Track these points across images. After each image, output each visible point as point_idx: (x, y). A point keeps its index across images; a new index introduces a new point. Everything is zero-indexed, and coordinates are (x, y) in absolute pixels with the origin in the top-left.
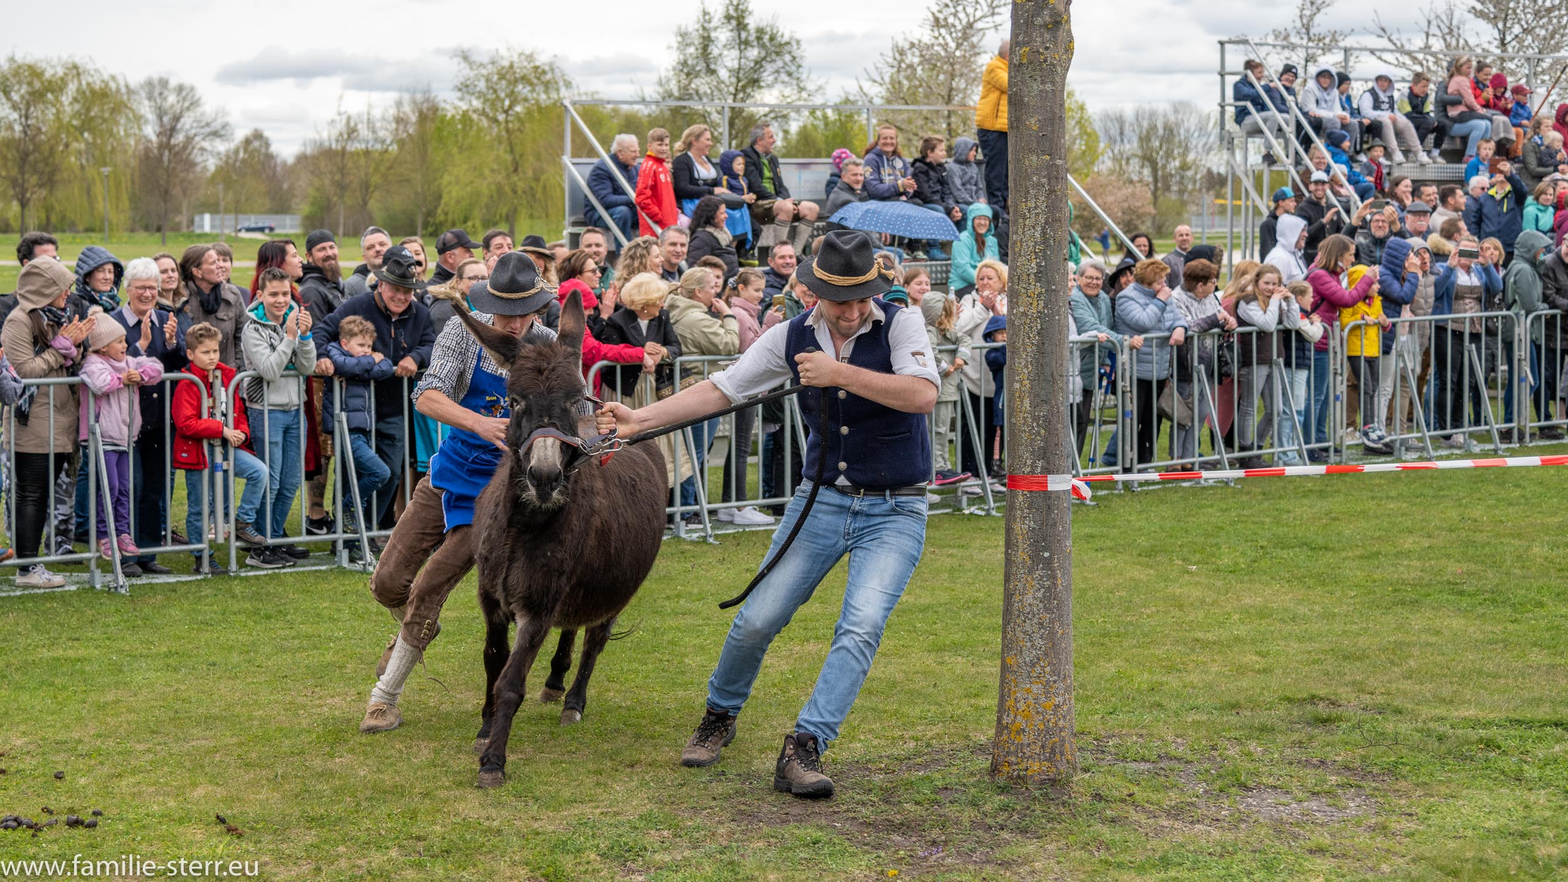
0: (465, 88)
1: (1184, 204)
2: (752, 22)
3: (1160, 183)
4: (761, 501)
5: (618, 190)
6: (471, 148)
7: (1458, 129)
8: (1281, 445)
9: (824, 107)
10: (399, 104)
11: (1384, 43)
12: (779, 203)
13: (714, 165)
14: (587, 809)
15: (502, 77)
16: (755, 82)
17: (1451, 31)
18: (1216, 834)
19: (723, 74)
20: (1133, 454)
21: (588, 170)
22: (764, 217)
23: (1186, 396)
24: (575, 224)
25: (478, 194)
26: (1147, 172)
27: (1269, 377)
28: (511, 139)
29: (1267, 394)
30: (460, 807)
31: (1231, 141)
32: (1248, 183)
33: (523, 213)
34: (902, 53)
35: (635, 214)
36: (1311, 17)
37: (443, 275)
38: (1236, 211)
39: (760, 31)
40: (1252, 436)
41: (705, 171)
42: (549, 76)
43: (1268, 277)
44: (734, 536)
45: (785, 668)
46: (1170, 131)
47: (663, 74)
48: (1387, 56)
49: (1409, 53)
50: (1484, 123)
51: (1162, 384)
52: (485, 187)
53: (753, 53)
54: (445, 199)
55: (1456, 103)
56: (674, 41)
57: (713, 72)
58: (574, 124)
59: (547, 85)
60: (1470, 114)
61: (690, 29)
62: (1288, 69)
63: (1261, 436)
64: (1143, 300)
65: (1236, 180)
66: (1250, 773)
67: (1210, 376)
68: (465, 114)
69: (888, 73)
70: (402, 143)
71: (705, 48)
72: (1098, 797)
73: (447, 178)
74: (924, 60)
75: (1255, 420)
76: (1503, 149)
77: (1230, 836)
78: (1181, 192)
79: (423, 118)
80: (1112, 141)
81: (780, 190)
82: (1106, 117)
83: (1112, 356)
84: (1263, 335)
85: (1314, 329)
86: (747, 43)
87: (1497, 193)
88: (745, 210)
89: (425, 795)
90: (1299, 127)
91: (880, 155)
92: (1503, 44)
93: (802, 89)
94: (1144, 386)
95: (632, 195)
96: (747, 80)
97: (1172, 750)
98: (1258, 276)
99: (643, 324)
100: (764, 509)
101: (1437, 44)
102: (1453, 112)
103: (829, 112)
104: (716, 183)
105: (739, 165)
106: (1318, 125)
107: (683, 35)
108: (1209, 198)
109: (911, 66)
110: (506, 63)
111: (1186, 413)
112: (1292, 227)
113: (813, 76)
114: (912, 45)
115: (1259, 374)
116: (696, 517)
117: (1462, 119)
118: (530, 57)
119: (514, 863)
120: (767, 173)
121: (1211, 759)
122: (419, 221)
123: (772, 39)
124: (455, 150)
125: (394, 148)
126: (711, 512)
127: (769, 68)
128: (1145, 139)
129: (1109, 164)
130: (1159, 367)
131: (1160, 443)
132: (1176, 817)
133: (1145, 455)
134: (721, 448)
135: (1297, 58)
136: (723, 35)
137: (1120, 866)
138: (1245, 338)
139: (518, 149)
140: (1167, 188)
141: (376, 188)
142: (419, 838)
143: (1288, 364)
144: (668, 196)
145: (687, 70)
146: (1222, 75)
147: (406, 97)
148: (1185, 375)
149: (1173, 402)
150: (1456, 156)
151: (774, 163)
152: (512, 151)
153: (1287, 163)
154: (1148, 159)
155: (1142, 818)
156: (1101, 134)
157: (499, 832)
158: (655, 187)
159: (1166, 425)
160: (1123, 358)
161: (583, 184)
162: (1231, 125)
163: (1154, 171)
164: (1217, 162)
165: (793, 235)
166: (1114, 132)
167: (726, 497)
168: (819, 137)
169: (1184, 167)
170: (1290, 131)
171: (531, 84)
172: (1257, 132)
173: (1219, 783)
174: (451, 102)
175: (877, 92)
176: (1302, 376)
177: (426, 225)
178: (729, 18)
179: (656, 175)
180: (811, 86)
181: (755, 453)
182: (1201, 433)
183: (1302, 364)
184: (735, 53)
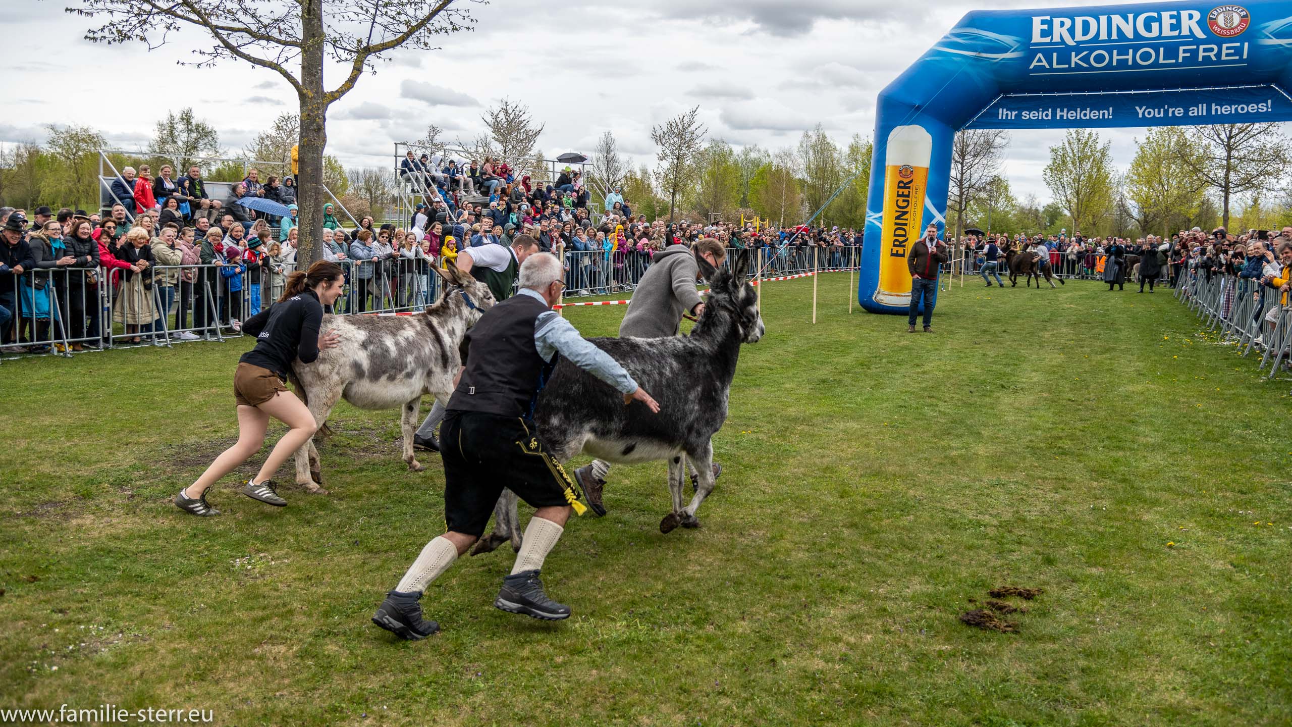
0: (52, 142)
1: (383, 208)
2: (194, 122)
3: (373, 200)
4: (193, 329)
5: (126, 192)
6: (56, 170)
7: (487, 183)
8: (417, 304)
9: (228, 161)
10: (18, 148)
11: (461, 149)
12: (203, 200)
13: (174, 183)
14: (104, 465)
15: (72, 138)
16: (195, 148)
17: (486, 145)
18: (382, 457)
19: (180, 144)
20: (356, 308)
21: (111, 182)
22: (196, 206)
23: (379, 285)
24: (105, 206)
25: (59, 191)
26: (368, 195)
27: (412, 278)
28: (76, 168)
29: (411, 284)
30: (40, 468)
31: (399, 184)
32: (405, 201)
33: (83, 200)
34: (263, 139)
35: (134, 203)
36: (433, 137)
37: (37, 227)
38: (401, 212)
39: (198, 126)
40: (405, 301)
41: (169, 185)
42: (96, 140)
43: (410, 237)
44: (180, 344)
45: (202, 400)
46: (377, 179)
47: (152, 142)
48: (462, 154)
49: (470, 153)
50: (496, 181)
51: (369, 280)
52: (63, 188)
53: (194, 135)
54: (42, 193)
55: (485, 174)
56: (156, 127)
57: (175, 142)
58: (105, 162)
59: (95, 144)
60: (491, 178)
61: (165, 123)
62: (424, 156)
63: (409, 301)
64: (362, 247)
65: (401, 199)
66: (397, 433)
67: (388, 277)
68: (53, 154)
69: (257, 148)
70: (19, 166)
71: (171, 132)
72: (335, 446)
73: (43, 183)
74: (273, 143)
75: (406, 295)
76: (504, 191)
77: (388, 457)
78: (382, 204)
79: (31, 155)
80: (353, 181)
81: (204, 195)
82: (351, 172)
83: (349, 269)
84: (410, 261)
85: (430, 258)
86: (191, 131)
87: (500, 208)
88: (188, 203)
89: (22, 463)
90: (426, 180)
91: (250, 182)
92: (505, 152)
93: (217, 152)
94: (361, 281)
95: (133, 194)
96: (192, 147)
97: (366, 425)
98: (407, 237)
99: (137, 251)
100: (194, 332)
101: (481, 150)
102: (484, 177)
103: (230, 163)
104: (174, 191)
105: (187, 184)
106: (434, 179)
107: (161, 125)
108: (393, 206)
109: (266, 145)
110: (74, 132)
111: (378, 291)
112: (422, 218)
113: (222, 147)
114: (267, 136)
115: (408, 276)
116: (163, 336)
117: (488, 179)
118: (86, 130)
119: (67, 491)
120: (198, 187)
121: (382, 428)
122: (29, 203)
123: (203, 129)
124: (47, 171)
125: (15, 168)
126: (170, 334)
127: (202, 142)
128: (367, 182)
129: (352, 191)
130: (368, 272)
131: (368, 304)
132: (366, 452)
133: (362, 309)
134: (175, 307)
135: (428, 152)
136: (180, 126)
137: (343, 472)
138: (403, 261)
139: (80, 172)
140: (376, 202)
141: (6, 186)
142: (18, 483)
143: (419, 273)
144: (150, 195)
145: (163, 142)
146: (396, 157)
147: (22, 145)
148: (378, 276)
149: (374, 288)
150: (486, 193)
151: (201, 183)
152: (77, 173)
153: (422, 194)
154: (369, 190)
155: (353, 453)
156: (349, 178)
157: (60, 477)
158: (144, 190)
159: (370, 297)
160: (353, 269)
161: (109, 188)
162: (399, 177)
163: (371, 194)
164: (395, 192)
165: (210, 214)
166: (355, 178)
167: (177, 327)
168: (225, 173)
169: (383, 194)
170: (422, 180)
171: (86, 142)
172: (408, 180)
173: (384, 437)
174: (45, 148)
175: (252, 156)
176: (425, 277)
177: (32, 205)
178: (183, 119)
179: (143, 186)
180: (221, 151)
181: (190, 309)
182: (384, 300)
183: (425, 273)
184: (185, 135)
